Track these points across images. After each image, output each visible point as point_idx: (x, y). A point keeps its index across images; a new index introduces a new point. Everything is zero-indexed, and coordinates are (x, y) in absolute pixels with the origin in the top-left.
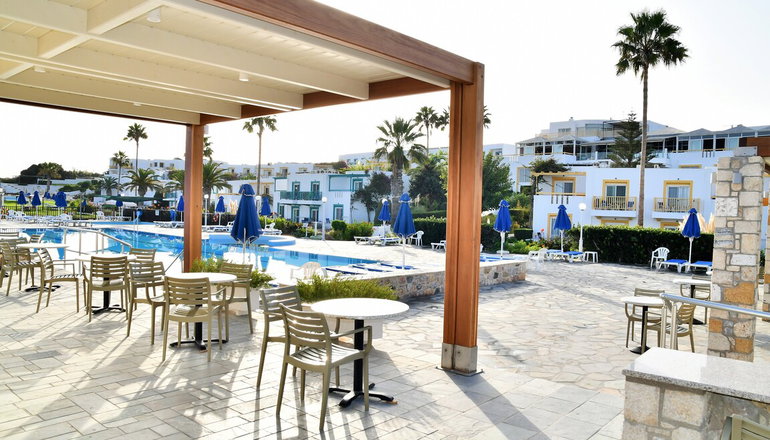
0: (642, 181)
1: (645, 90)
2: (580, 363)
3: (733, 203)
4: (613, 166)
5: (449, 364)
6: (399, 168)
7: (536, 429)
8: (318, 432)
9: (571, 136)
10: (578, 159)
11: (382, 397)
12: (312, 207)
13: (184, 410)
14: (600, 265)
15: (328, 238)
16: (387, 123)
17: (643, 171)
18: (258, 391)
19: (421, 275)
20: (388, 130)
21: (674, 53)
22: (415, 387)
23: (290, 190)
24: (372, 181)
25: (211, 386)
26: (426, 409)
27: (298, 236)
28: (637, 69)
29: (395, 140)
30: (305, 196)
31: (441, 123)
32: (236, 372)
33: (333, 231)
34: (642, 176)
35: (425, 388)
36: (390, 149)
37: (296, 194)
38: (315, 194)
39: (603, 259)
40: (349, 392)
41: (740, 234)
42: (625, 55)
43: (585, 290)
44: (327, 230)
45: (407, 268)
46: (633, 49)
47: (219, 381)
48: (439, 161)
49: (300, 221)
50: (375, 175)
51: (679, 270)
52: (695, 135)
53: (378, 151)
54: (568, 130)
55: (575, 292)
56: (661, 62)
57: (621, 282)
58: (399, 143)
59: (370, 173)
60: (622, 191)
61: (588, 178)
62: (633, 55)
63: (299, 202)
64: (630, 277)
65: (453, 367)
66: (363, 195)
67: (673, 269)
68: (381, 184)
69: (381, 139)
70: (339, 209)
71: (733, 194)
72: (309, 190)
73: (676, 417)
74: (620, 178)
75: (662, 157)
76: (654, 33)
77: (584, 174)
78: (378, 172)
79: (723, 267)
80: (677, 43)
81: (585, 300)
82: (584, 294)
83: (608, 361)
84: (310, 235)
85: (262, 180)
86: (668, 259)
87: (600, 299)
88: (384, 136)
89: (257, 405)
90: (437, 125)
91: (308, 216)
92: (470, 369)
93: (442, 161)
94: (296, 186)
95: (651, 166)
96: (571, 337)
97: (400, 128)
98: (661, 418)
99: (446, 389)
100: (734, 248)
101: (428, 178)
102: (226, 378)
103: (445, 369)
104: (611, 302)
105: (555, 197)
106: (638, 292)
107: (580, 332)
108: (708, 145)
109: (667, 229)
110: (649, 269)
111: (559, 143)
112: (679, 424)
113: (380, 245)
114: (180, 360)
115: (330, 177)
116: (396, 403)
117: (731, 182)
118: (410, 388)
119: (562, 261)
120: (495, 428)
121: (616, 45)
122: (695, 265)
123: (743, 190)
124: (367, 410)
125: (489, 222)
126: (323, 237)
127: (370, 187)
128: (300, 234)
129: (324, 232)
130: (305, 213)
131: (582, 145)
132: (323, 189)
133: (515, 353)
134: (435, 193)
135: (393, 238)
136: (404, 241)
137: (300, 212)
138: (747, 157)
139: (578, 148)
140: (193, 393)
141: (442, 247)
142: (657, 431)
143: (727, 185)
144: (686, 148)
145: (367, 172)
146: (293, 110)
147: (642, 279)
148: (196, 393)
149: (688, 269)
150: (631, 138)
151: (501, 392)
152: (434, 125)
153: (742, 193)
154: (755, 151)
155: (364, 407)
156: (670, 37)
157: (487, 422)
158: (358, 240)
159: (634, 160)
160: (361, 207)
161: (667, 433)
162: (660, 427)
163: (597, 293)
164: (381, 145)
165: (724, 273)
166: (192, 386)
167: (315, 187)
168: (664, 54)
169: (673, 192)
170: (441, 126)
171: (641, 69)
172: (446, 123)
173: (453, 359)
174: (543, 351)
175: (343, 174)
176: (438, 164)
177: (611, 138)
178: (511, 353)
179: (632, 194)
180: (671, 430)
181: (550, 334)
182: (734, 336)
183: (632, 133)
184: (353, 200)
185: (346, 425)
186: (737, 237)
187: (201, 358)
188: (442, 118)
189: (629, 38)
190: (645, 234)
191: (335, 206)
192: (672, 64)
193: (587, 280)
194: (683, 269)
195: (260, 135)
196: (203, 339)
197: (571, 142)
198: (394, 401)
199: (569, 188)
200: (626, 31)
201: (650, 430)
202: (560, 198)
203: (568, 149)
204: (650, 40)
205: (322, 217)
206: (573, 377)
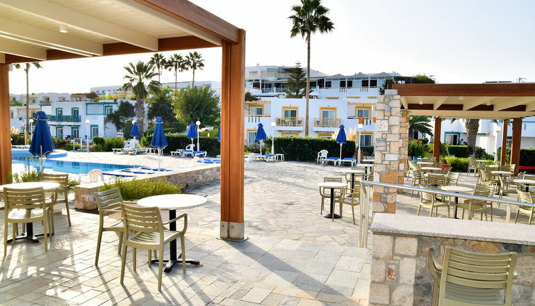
0: (307, 107)
1: (309, 48)
2: (297, 227)
3: (385, 123)
4: (287, 97)
5: (225, 235)
6: (141, 98)
7: (298, 271)
8: (158, 292)
9: (258, 77)
10: (263, 92)
11: (192, 262)
12: (73, 127)
13: (45, 291)
14: (286, 162)
15: (91, 150)
16: (132, 65)
17: (308, 101)
18: (98, 268)
19: (176, 175)
20: (132, 70)
21: (326, 25)
22: (210, 253)
23: (54, 114)
24: (120, 108)
25: (60, 271)
26: (223, 267)
27: (68, 150)
28: (303, 35)
29: (137, 77)
30: (67, 119)
31: (169, 66)
32: (72, 256)
33: (95, 145)
34: (307, 104)
35: (217, 253)
36: (134, 84)
37: (60, 117)
38: (75, 116)
39: (287, 159)
40: (168, 261)
41: (390, 142)
42: (296, 24)
43: (283, 179)
44: (90, 144)
45: (162, 170)
46: (301, 21)
47: (62, 265)
48: (168, 92)
49: (64, 138)
50: (122, 103)
51: (335, 164)
52: (336, 78)
53: (125, 85)
54: (256, 72)
55: (277, 181)
56: (318, 30)
57: (303, 173)
58: (141, 80)
59: (118, 101)
60: (294, 113)
61: (273, 105)
62: (301, 25)
63: (63, 123)
64: (307, 170)
65: (229, 237)
66: (113, 118)
67: (331, 164)
68: (126, 109)
69: (127, 77)
70: (95, 129)
71: (386, 118)
72: (70, 114)
73: (402, 253)
74: (292, 105)
75: (316, 91)
76: (314, 12)
77: (270, 102)
78: (124, 101)
79: (380, 162)
80: (328, 19)
81: (285, 186)
82: (283, 183)
83: (313, 225)
84: (77, 149)
85: (30, 106)
86: (328, 158)
87: (294, 184)
88: (129, 74)
89: (103, 279)
90: (166, 67)
91: (70, 134)
92: (241, 237)
93: (171, 92)
94: (59, 111)
95: (311, 97)
96: (284, 211)
97: (141, 69)
98: (394, 254)
99: (229, 253)
100: (386, 151)
101: (161, 105)
102: (68, 261)
103: (223, 239)
104: (301, 186)
105: (251, 118)
106: (326, 180)
107: (291, 207)
108: (343, 84)
109: (325, 138)
110: (316, 164)
111: (250, 81)
112: (404, 256)
113: (132, 154)
114: (20, 253)
115: (87, 104)
116: (202, 266)
117: (384, 111)
118: (207, 254)
119: (261, 161)
120: (273, 274)
121: (291, 17)
122: (344, 160)
123: (391, 115)
124: (185, 272)
125: (209, 136)
126: (88, 149)
127: (118, 112)
128: (70, 148)
129: (88, 146)
130: (67, 132)
131: (265, 83)
132: (82, 113)
133: (254, 224)
134: (166, 115)
135: (142, 149)
136: (150, 151)
137: (63, 132)
138: (393, 96)
139: (263, 84)
140: (46, 277)
141: (178, 154)
142: (391, 262)
143: (382, 112)
144: (330, 86)
145: (115, 100)
146: (94, 56)
147: (315, 171)
148: (48, 277)
149: (340, 163)
150: (298, 79)
151: (267, 250)
152: (163, 67)
153: (390, 117)
154: (397, 92)
155: (182, 271)
156: (324, 15)
157: (268, 272)
158: (116, 151)
159: (300, 93)
160: (112, 126)
161: (397, 262)
162: (393, 259)
163: (291, 181)
164: (127, 81)
165: (381, 166)
166: (42, 272)
167: (75, 112)
168: (320, 26)
169: (325, 114)
170: (169, 68)
171: (306, 34)
172: (172, 66)
173: (228, 231)
174: (272, 221)
175: (96, 102)
176: (167, 95)
177: (285, 78)
178: (252, 224)
179: (301, 115)
180: (399, 261)
181: (272, 210)
182: (387, 203)
183: (298, 76)
184: (105, 122)
185: (175, 284)
186: (388, 143)
187: (37, 250)
188: (169, 62)
189: (299, 14)
190: (312, 141)
191: (92, 126)
192: (325, 32)
193: (283, 173)
194: (337, 163)
195: (27, 71)
196: (34, 234)
197: (258, 80)
198: (201, 264)
199: (260, 112)
200: (297, 9)
201: (387, 261)
202: (254, 118)
203: (256, 85)
204: (311, 16)
205: (81, 135)
206: (297, 237)
